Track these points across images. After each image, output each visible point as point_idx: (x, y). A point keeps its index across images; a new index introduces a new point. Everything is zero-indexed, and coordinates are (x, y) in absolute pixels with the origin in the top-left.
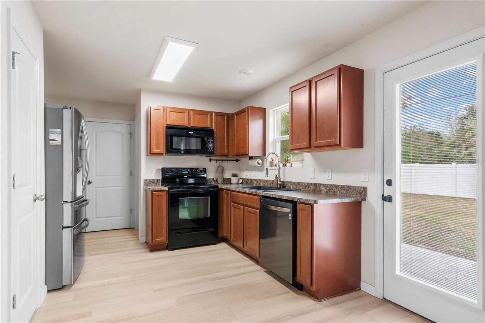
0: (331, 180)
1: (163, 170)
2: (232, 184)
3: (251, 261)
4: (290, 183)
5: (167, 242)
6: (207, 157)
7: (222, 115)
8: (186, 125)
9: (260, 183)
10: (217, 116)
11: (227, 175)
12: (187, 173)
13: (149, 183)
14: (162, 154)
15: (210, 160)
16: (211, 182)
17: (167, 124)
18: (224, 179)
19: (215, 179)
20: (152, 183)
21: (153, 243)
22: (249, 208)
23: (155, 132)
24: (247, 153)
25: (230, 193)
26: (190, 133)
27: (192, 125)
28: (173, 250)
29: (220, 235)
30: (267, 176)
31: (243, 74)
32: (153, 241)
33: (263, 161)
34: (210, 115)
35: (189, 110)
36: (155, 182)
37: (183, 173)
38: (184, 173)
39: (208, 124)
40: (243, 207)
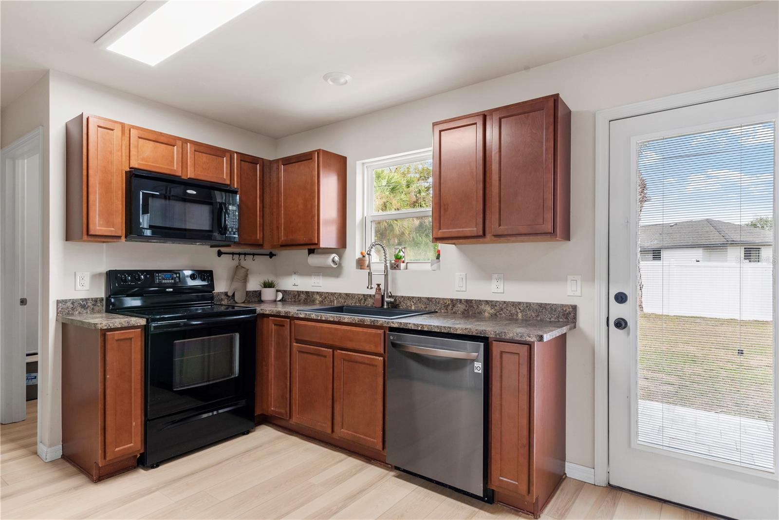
0: (503, 293)
1: (112, 276)
2: (262, 301)
3: (350, 458)
4: (410, 299)
5: (142, 451)
6: (212, 246)
7: (253, 161)
8: (177, 174)
9: (332, 299)
10: (243, 163)
11: (253, 285)
12: (173, 281)
13: (73, 309)
14: (119, 237)
15: (220, 254)
16: (222, 299)
17: (131, 166)
18: (247, 292)
19: (230, 294)
20: (79, 309)
21: (108, 459)
22: (349, 353)
23: (99, 183)
24: (316, 242)
25: (288, 323)
26: (189, 191)
27: (190, 174)
28: (157, 466)
29: (258, 412)
30: (369, 287)
31: (331, 83)
32: (108, 455)
33: (340, 257)
34: (229, 159)
35: (185, 141)
36: (89, 304)
37: (164, 281)
38: (166, 281)
39: (225, 177)
40: (331, 350)
